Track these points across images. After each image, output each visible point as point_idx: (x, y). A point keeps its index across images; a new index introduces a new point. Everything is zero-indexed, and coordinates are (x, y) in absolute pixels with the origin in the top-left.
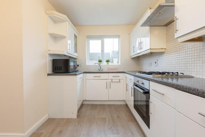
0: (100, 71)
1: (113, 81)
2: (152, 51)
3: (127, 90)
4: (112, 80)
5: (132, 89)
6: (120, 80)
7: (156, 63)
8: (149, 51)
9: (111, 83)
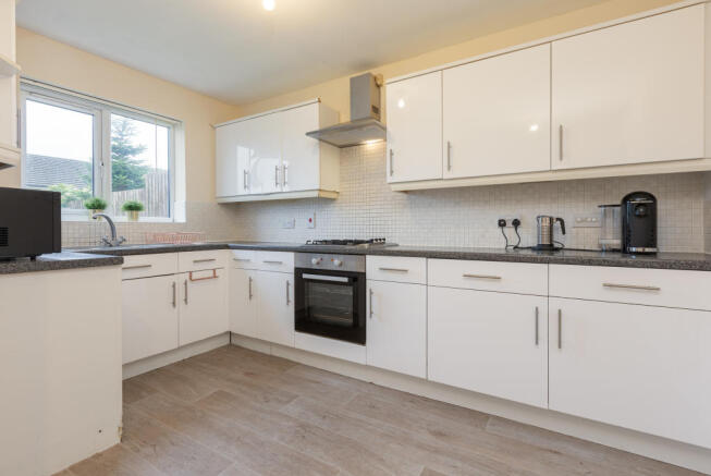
0: (111, 246)
1: (195, 276)
2: (323, 195)
3: (250, 296)
4: (191, 273)
5: (288, 284)
6: (217, 271)
7: (310, 220)
8: (315, 194)
9: (188, 284)
